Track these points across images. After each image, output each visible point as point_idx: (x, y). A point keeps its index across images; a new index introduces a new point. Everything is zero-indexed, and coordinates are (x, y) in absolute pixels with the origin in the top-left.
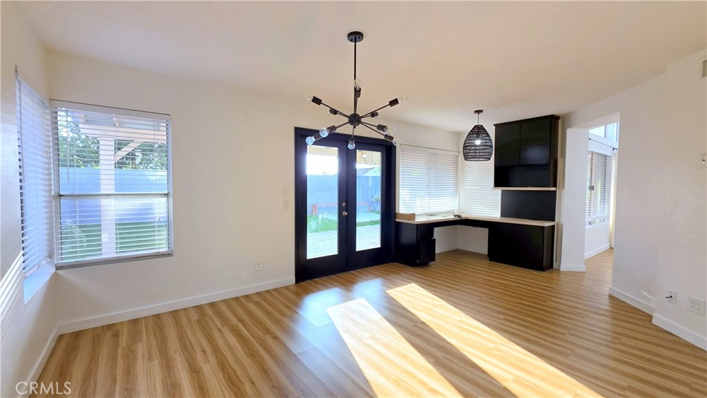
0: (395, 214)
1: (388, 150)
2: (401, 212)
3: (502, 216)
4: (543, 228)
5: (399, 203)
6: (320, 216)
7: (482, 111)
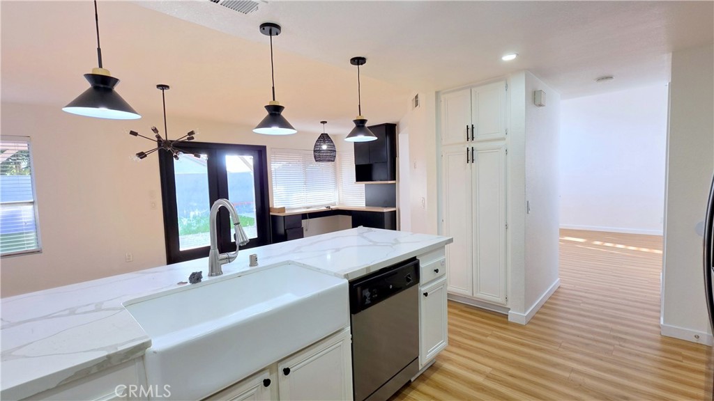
0: (269, 208)
1: (260, 153)
2: (275, 207)
3: (366, 205)
4: (382, 213)
5: (273, 199)
6: (192, 214)
7: (326, 122)
